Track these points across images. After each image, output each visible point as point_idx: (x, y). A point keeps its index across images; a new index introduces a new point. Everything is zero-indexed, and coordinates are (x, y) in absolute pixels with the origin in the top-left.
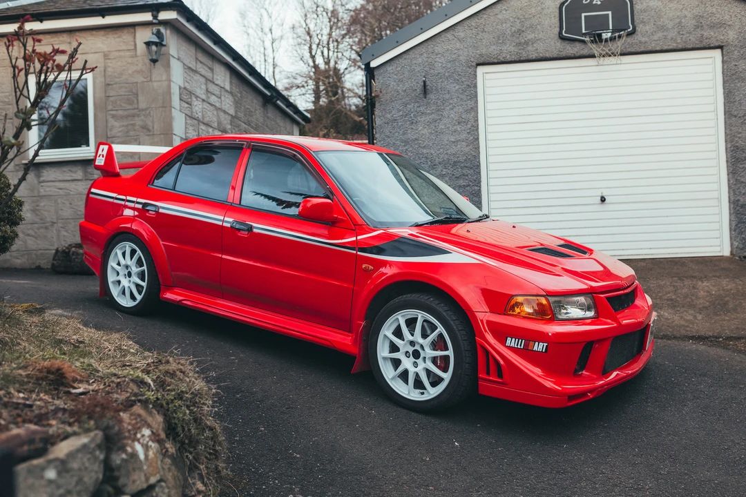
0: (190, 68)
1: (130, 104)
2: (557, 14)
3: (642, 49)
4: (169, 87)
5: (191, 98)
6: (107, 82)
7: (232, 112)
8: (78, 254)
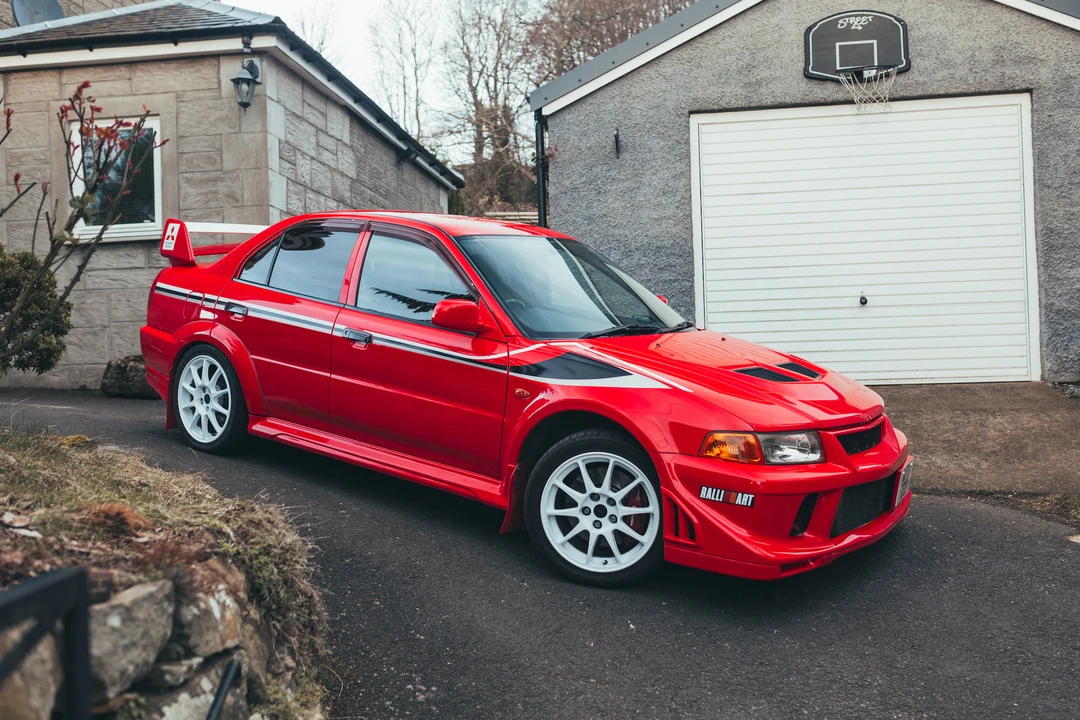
0: (294, 114)
1: (212, 164)
2: (802, 44)
3: (920, 93)
4: (265, 140)
5: (295, 155)
6: (181, 133)
7: (352, 173)
8: (137, 370)
